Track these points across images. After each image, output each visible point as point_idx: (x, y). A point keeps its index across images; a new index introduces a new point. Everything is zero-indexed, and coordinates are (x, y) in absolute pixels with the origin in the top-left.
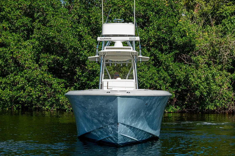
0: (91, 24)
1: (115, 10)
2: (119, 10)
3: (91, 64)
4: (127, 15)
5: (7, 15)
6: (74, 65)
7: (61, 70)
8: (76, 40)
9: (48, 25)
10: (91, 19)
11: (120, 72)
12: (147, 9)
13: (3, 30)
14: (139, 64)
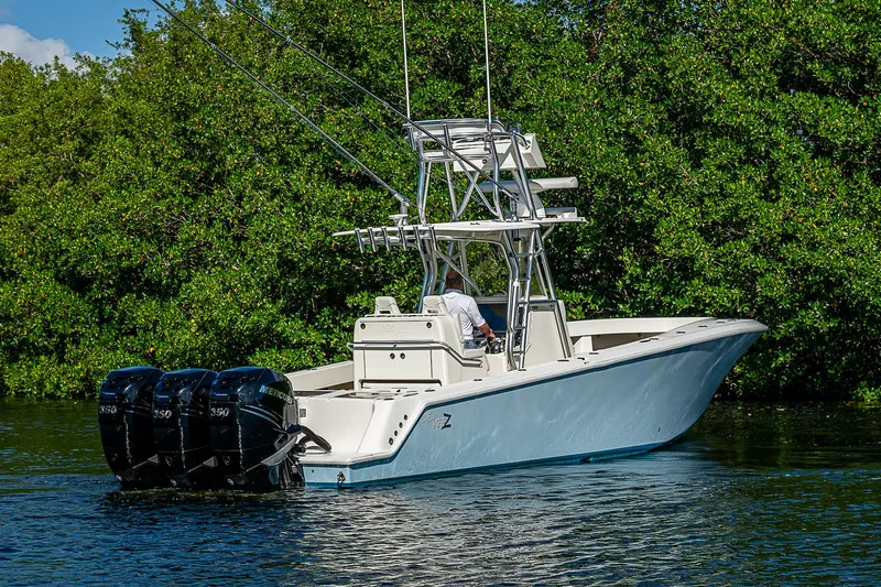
0: (668, 93)
1: (752, 39)
2: (767, 41)
3: (672, 236)
4: (796, 58)
5: (377, 77)
6: (616, 242)
7: (570, 261)
8: (618, 151)
9: (518, 103)
10: (670, 75)
11: (781, 260)
12: (865, 32)
13: (365, 129)
14: (845, 230)
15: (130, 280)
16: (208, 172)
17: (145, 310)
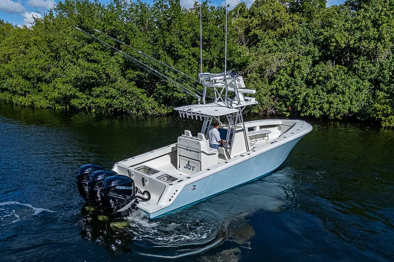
15: (39, 80)
16: (56, 55)
17: (44, 86)
